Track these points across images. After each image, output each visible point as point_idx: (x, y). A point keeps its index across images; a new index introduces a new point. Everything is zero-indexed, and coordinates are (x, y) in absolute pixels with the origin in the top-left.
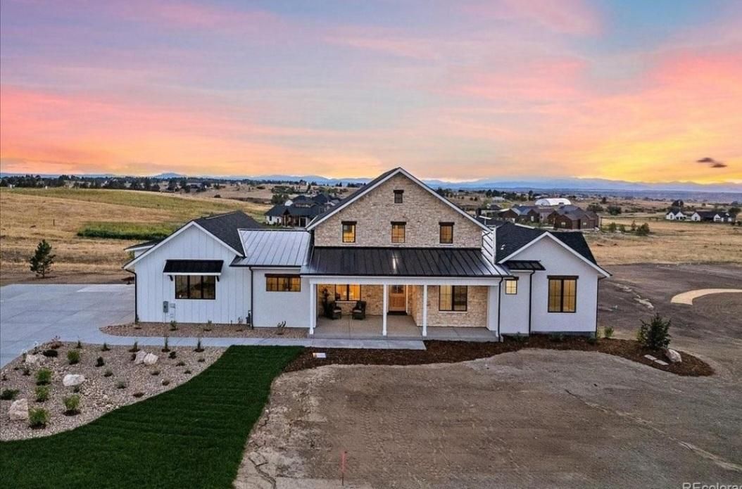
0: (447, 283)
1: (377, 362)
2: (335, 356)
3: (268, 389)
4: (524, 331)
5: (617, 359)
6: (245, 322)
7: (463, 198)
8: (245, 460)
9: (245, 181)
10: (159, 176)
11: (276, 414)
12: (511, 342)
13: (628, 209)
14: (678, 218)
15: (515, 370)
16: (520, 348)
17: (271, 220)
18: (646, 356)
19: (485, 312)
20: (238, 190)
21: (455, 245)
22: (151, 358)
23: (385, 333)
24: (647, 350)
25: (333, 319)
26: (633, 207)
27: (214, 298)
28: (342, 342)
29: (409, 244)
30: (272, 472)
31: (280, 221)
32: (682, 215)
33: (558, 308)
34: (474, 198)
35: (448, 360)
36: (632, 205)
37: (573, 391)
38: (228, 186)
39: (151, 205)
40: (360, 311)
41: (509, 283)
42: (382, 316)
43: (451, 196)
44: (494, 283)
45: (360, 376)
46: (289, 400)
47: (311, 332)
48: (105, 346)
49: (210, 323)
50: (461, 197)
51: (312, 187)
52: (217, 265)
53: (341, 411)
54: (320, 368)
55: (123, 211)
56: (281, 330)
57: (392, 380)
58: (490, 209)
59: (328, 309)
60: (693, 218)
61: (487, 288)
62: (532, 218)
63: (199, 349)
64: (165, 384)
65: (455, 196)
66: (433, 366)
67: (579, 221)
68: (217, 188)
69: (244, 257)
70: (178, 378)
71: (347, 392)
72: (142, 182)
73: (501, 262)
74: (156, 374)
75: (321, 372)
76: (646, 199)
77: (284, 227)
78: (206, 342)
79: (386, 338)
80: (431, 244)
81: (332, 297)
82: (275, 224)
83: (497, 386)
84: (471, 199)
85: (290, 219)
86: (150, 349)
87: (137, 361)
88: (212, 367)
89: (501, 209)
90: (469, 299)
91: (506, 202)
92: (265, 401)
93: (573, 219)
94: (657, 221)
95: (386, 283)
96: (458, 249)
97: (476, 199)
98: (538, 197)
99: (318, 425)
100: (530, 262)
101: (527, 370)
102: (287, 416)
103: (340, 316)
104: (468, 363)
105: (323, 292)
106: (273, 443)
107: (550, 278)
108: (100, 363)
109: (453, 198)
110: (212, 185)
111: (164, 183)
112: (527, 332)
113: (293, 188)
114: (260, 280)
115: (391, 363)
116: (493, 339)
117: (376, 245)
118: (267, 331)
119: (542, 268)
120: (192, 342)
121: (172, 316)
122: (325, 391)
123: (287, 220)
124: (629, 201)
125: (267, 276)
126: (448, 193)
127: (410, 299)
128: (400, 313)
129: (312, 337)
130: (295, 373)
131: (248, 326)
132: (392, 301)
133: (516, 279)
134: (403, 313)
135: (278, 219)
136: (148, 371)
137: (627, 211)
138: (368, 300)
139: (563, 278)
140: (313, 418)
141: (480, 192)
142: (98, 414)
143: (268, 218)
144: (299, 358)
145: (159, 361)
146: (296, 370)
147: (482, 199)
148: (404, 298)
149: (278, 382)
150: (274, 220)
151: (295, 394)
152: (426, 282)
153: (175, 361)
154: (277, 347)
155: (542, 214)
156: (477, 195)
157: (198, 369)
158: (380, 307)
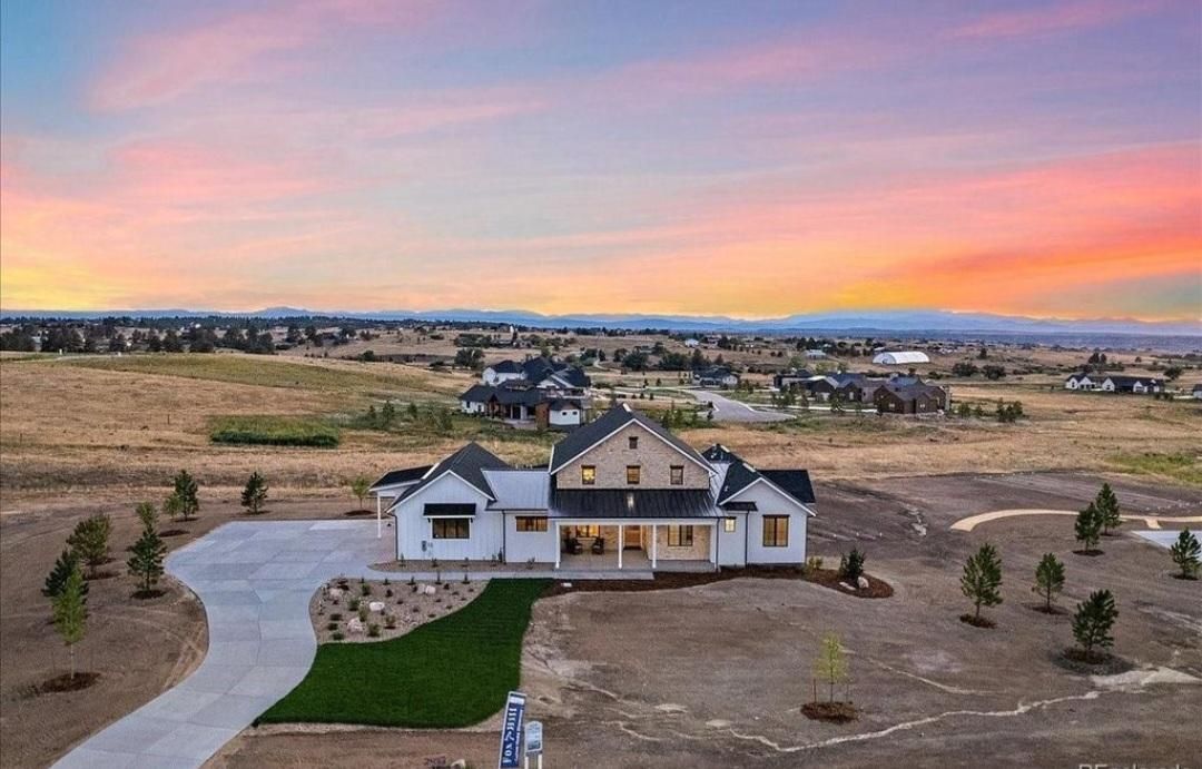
0: (675, 523)
1: (612, 589)
2: (579, 585)
3: (530, 610)
4: (741, 563)
5: (814, 586)
6: (497, 558)
7: (759, 353)
8: (523, 651)
9: (408, 323)
10: (261, 312)
11: (538, 625)
12: (728, 572)
13: (1018, 369)
14: (1082, 386)
15: (723, 595)
16: (732, 577)
17: (468, 406)
18: (842, 583)
19: (708, 546)
20: (400, 341)
21: (684, 487)
22: (431, 589)
23: (620, 566)
24: (844, 578)
25: (575, 554)
26: (1027, 364)
27: (468, 537)
28: (583, 574)
29: (642, 486)
30: (543, 657)
31: (483, 410)
32: (1090, 383)
33: (772, 542)
34: (777, 352)
35: (670, 587)
36: (1027, 361)
37: (763, 609)
38: (383, 334)
39: (287, 383)
40: (599, 547)
41: (728, 521)
42: (617, 551)
43: (741, 350)
44: (712, 523)
45: (598, 600)
46: (546, 617)
47: (557, 566)
48: (386, 580)
49: (467, 559)
50: (756, 351)
51: (520, 334)
52: (471, 509)
53: (585, 623)
54: (568, 595)
55: (251, 394)
56: (531, 565)
57: (625, 602)
58: (796, 377)
59: (570, 546)
60: (1104, 386)
61: (709, 527)
62: (851, 395)
63: (466, 582)
64: (449, 608)
65: (748, 350)
66: (657, 592)
67: (914, 402)
68: (366, 337)
69: (496, 501)
70: (458, 605)
71: (589, 610)
72: (242, 327)
73: (721, 504)
74: (439, 601)
75: (569, 598)
76: (1056, 348)
77: (490, 418)
78: (473, 576)
79: (621, 570)
80: (662, 486)
81: (573, 535)
82: (475, 414)
83: (705, 606)
84: (773, 354)
85: (497, 408)
86: (427, 583)
87: (420, 591)
88: (482, 595)
89: (811, 376)
90: (694, 536)
91: (826, 359)
92: (528, 618)
93: (904, 399)
94: (1051, 392)
95: (622, 524)
96: (688, 490)
97: (780, 355)
98: (879, 349)
99: (570, 632)
100: (746, 503)
101: (733, 594)
102: (546, 626)
103: (580, 552)
104: (686, 589)
105: (566, 531)
106: (540, 642)
107: (765, 516)
108: (389, 594)
109: (745, 352)
110: (358, 332)
111: (278, 330)
112: (743, 564)
113: (489, 337)
114: (511, 521)
115: (624, 590)
116: (711, 570)
117: (613, 487)
118: (517, 566)
119: (756, 509)
120: (460, 576)
121: (430, 554)
122: (572, 610)
123: (494, 408)
124: (1025, 353)
125: (517, 518)
126: (736, 344)
127: (644, 535)
128: (635, 548)
129: (558, 570)
130: (549, 599)
131: (500, 561)
132: (627, 538)
133: (734, 518)
134: (638, 548)
135: (479, 407)
136: (431, 600)
137: (1015, 373)
138: (606, 537)
139: (776, 517)
140: (565, 627)
141: (788, 341)
142: (410, 628)
143: (464, 404)
144: (551, 587)
145: (437, 592)
146: (549, 595)
147: (790, 354)
148: (639, 535)
149: (536, 604)
150: (474, 407)
151: (550, 613)
152: (655, 523)
153: (451, 592)
154: (531, 579)
155: (866, 390)
156: (784, 345)
157: (471, 597)
158: (616, 543)
